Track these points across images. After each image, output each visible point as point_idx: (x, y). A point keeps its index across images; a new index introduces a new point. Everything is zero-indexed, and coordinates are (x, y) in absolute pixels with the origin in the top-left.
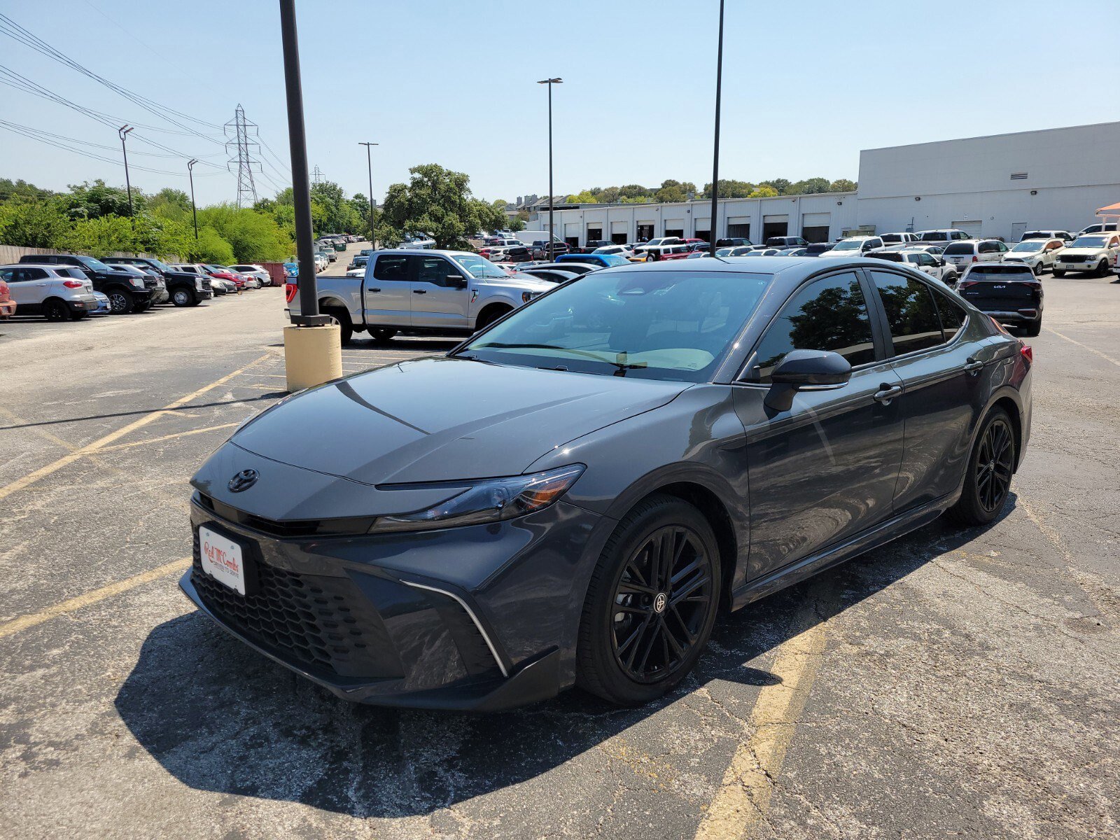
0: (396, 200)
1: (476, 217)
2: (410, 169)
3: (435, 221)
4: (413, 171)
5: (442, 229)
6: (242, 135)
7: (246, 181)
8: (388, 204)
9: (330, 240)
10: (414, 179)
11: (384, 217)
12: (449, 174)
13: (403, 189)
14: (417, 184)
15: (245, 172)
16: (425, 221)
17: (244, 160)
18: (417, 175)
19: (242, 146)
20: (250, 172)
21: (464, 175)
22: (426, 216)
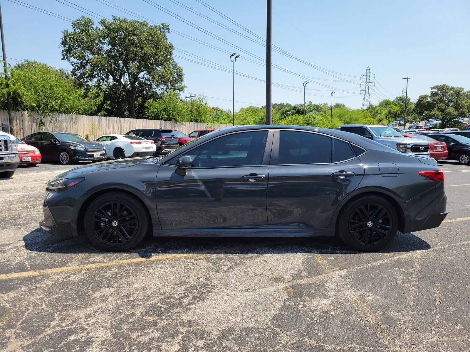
0: (421, 102)
1: (465, 108)
2: (431, 88)
3: (441, 111)
4: (432, 88)
5: (444, 115)
6: (368, 79)
7: (367, 98)
8: (418, 105)
9: (398, 121)
10: (433, 92)
11: (414, 111)
12: (453, 88)
13: (426, 97)
14: (433, 94)
15: (367, 94)
16: (435, 112)
17: (367, 89)
18: (434, 90)
19: (367, 83)
20: (369, 94)
21: (461, 88)
22: (436, 109)
